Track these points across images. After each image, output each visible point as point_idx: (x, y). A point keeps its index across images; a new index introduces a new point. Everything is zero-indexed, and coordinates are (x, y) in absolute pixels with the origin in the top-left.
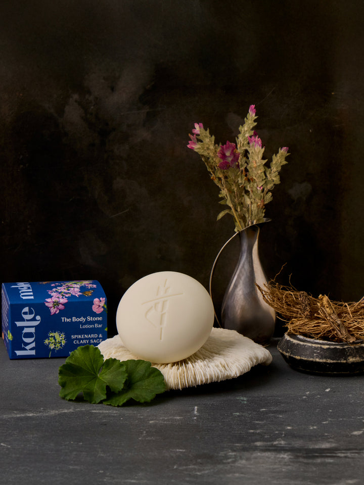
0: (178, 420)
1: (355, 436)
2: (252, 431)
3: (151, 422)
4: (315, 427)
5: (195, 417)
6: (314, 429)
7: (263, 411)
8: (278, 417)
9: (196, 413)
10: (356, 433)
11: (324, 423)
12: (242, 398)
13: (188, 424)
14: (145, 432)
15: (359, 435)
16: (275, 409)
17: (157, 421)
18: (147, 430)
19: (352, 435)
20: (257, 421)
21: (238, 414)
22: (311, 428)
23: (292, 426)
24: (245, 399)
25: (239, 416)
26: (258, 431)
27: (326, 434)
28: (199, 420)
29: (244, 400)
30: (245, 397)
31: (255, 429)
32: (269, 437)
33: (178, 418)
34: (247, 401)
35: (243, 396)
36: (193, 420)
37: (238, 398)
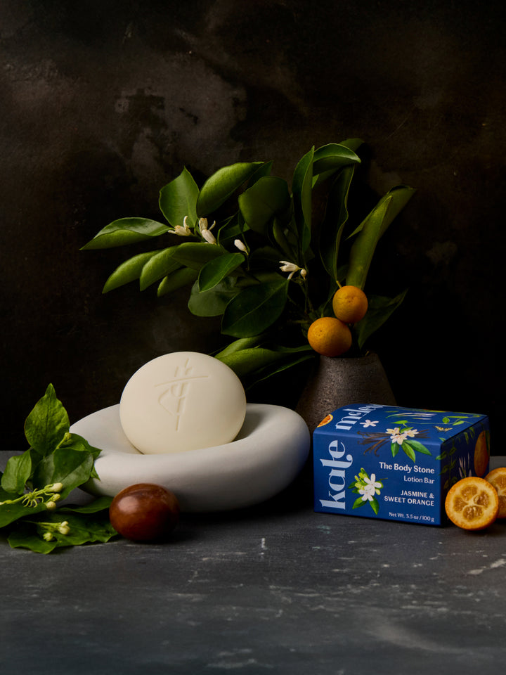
0: (240, 557)
1: (473, 576)
2: (337, 570)
3: (204, 559)
4: (420, 565)
5: (262, 552)
6: (418, 567)
7: (352, 544)
8: (372, 552)
9: (263, 546)
10: (474, 572)
11: (432, 559)
12: (324, 527)
13: (253, 561)
14: (196, 573)
15: (478, 575)
16: (367, 541)
17: (212, 558)
18: (199, 569)
19: (468, 575)
20: (344, 556)
21: (319, 548)
22: (415, 566)
23: (390, 564)
24: (328, 528)
25: (320, 551)
26: (345, 571)
27: (435, 574)
28: (268, 556)
29: (326, 530)
30: (328, 525)
31: (341, 567)
32: (359, 578)
33: (240, 553)
34: (331, 530)
35: (324, 525)
36: (260, 557)
37: (319, 527)
